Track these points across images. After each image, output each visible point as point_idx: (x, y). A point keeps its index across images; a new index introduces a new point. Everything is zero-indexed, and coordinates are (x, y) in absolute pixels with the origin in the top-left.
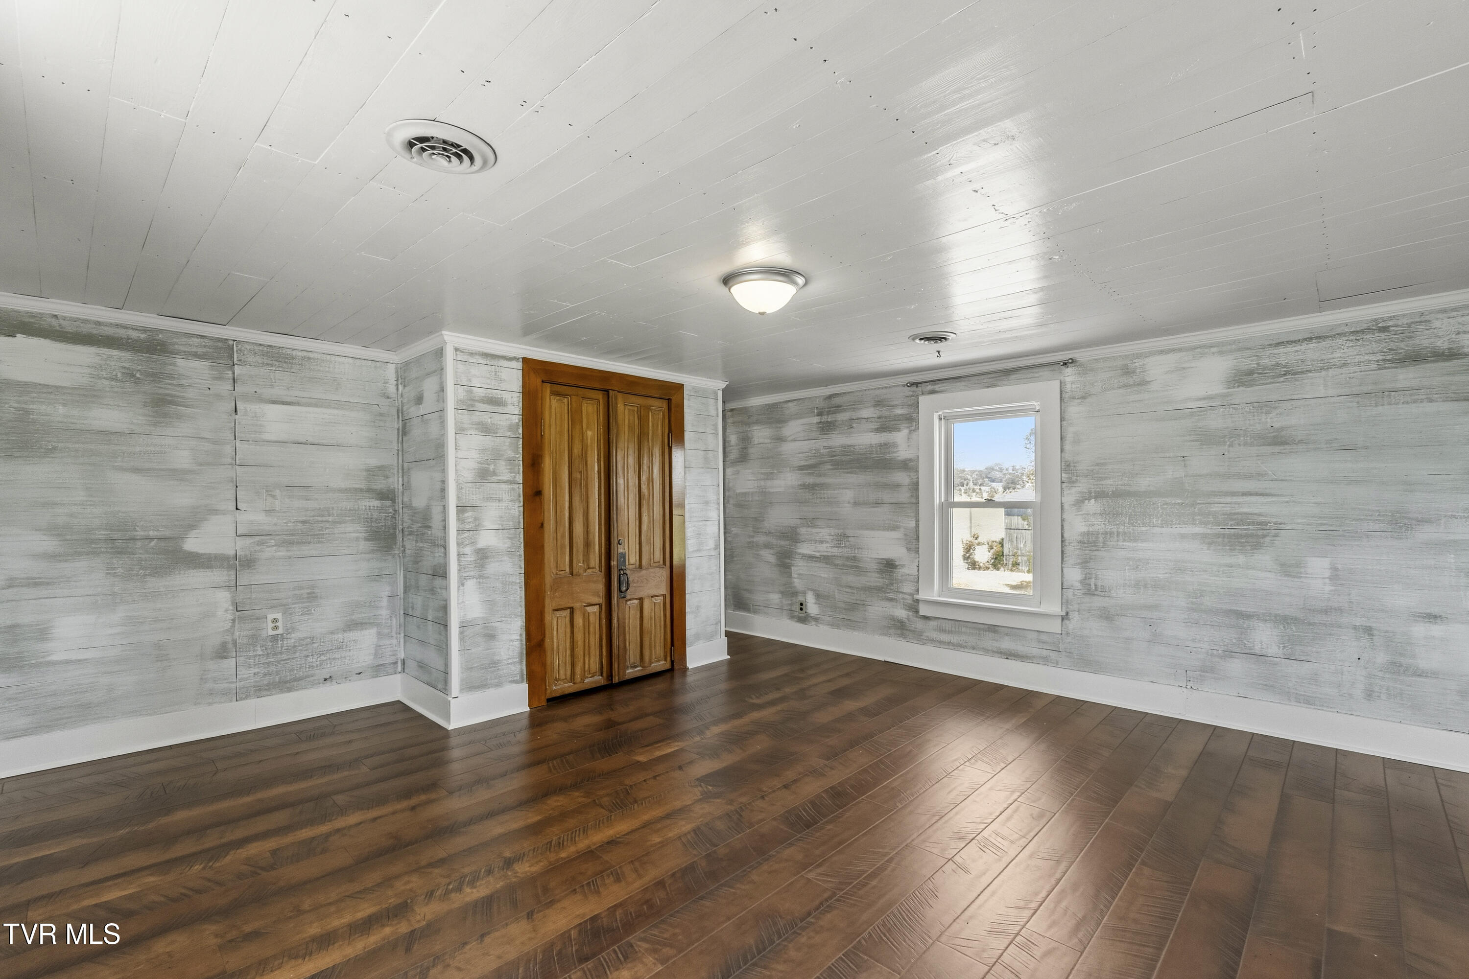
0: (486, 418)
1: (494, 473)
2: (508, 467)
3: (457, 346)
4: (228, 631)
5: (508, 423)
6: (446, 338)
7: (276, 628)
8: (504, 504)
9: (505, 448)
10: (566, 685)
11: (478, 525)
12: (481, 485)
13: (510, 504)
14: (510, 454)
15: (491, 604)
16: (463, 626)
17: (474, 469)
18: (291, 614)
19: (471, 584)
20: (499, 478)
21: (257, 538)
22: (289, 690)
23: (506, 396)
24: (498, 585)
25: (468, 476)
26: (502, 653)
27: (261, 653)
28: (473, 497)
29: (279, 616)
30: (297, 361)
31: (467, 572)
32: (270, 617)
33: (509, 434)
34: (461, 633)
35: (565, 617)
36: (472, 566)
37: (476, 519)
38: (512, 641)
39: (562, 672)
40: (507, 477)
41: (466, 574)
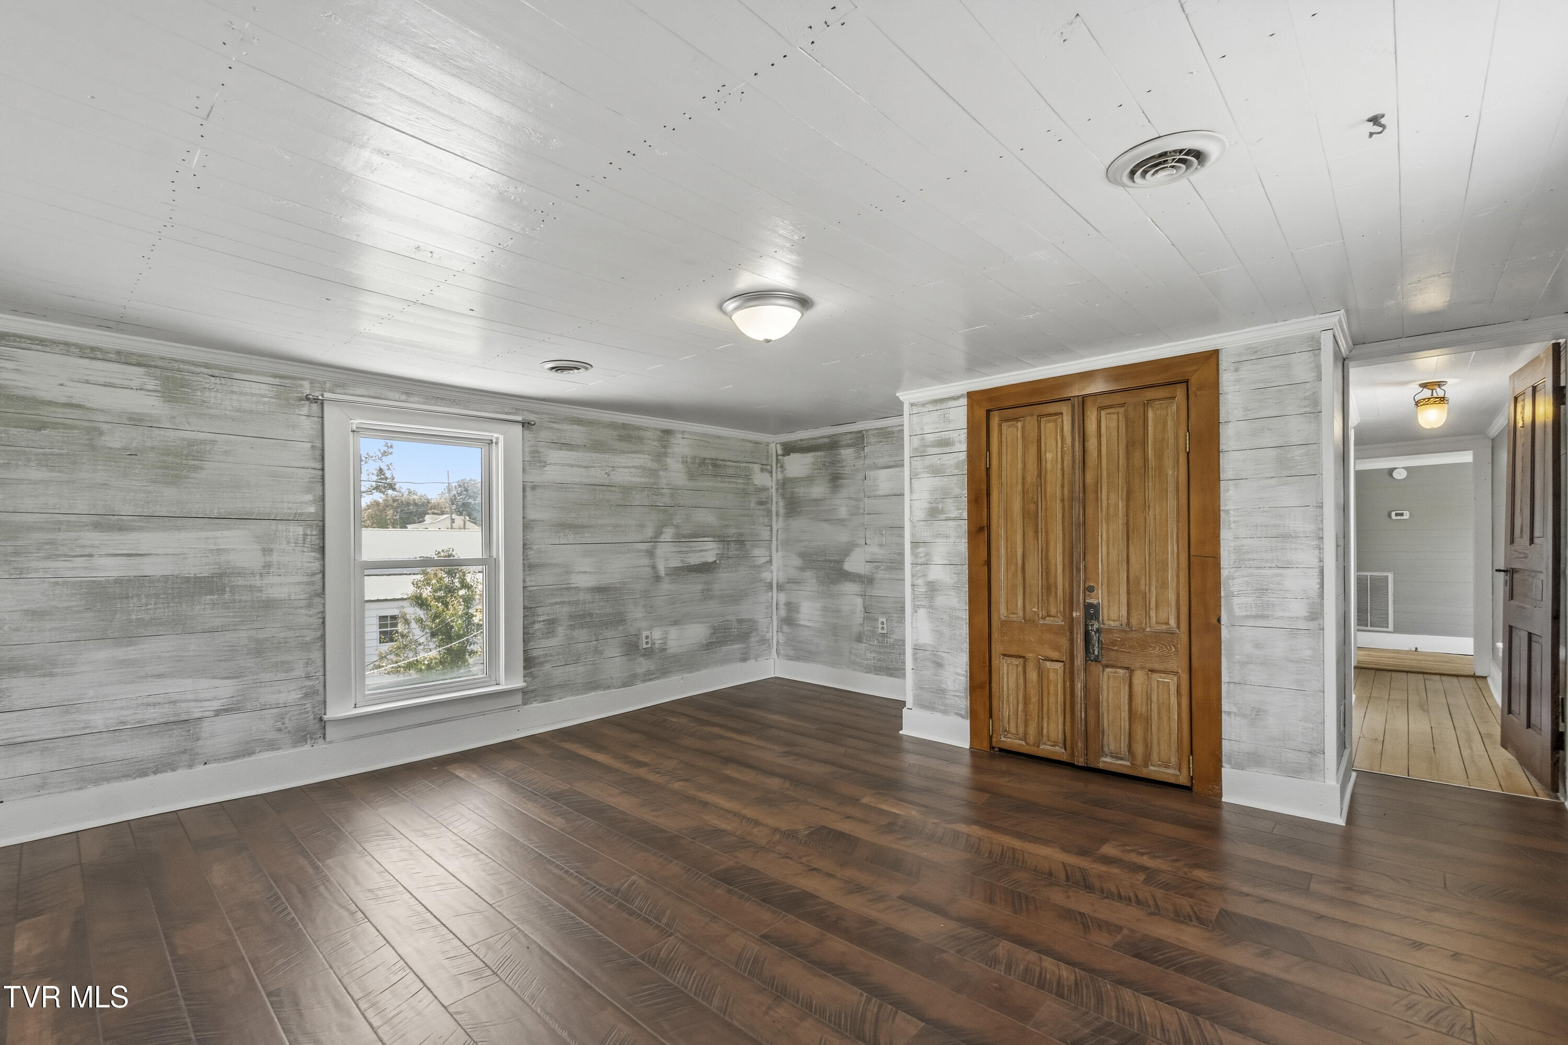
0: (935, 460)
1: (942, 511)
2: (956, 504)
3: (912, 401)
4: (861, 624)
5: (956, 461)
6: (901, 398)
7: (883, 628)
8: (952, 540)
9: (952, 486)
10: (1017, 741)
11: (929, 560)
12: (932, 523)
13: (957, 540)
14: (957, 491)
15: (939, 634)
16: (916, 648)
17: (926, 509)
18: (891, 620)
19: (922, 612)
20: (947, 515)
21: (875, 564)
22: (891, 675)
23: (954, 435)
24: (946, 617)
25: (920, 514)
26: (949, 683)
27: (876, 644)
28: (925, 534)
29: (884, 620)
30: (896, 435)
31: (920, 601)
32: (881, 620)
33: (956, 472)
34: (914, 654)
35: (1017, 666)
36: (924, 596)
37: (927, 554)
38: (958, 674)
39: (1013, 725)
40: (954, 514)
41: (919, 603)
